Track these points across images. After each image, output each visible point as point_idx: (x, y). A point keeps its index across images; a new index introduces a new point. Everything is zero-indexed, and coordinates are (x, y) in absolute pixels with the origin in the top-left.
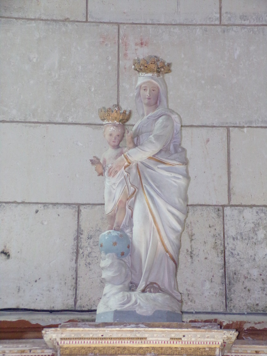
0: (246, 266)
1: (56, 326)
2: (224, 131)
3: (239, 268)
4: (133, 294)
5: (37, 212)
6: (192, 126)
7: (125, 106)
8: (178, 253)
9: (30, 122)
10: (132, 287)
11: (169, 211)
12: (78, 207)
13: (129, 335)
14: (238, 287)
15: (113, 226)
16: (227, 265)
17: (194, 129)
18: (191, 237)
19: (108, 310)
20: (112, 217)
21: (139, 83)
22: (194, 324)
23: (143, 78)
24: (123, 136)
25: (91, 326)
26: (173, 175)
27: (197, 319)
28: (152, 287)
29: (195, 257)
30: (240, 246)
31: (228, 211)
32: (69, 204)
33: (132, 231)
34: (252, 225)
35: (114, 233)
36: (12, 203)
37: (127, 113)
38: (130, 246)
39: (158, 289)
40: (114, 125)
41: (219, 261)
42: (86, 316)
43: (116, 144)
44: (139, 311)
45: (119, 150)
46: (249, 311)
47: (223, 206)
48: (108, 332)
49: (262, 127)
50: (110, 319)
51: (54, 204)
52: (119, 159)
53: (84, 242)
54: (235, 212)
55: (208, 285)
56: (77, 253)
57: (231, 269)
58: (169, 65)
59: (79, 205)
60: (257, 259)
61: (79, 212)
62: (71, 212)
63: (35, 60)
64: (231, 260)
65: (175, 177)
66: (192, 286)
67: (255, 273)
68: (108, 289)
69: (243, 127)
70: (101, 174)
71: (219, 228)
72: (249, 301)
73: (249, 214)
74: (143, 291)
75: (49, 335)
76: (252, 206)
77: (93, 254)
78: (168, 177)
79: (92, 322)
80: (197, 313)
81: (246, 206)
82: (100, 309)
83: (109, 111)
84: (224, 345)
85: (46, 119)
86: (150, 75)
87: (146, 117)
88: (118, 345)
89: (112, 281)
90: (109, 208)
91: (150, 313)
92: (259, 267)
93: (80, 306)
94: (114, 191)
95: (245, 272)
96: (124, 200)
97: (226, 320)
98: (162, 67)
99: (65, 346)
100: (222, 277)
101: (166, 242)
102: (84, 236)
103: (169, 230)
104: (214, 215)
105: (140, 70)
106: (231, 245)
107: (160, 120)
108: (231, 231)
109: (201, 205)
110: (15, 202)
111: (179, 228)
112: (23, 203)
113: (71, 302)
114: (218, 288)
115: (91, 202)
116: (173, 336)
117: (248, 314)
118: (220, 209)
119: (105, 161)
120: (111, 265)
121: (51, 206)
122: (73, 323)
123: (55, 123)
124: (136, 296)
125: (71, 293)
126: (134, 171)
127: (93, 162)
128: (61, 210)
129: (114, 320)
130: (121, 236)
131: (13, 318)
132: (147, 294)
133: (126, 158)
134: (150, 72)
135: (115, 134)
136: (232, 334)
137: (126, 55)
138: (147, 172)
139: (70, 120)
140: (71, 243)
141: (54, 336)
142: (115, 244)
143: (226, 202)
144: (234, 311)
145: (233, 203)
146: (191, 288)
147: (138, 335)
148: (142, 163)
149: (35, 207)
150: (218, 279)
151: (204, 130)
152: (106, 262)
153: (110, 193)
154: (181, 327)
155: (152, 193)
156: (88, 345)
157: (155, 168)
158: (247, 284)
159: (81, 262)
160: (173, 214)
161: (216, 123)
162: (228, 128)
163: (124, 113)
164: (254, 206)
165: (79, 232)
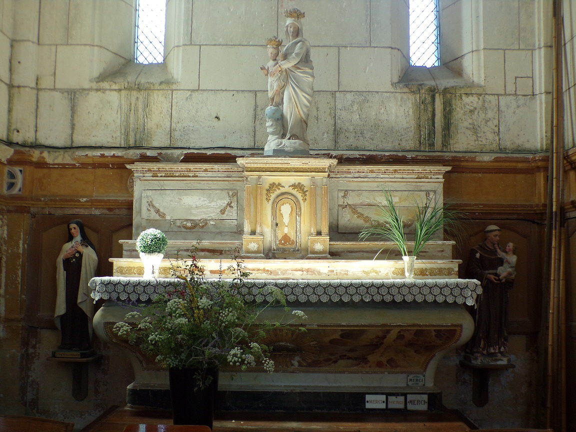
0: (347, 125)
1: (243, 157)
2: (336, 49)
3: (343, 125)
4: (283, 140)
5: (233, 95)
6: (319, 46)
7: (280, 38)
8: (308, 119)
9: (229, 45)
10: (283, 136)
11: (303, 96)
12: (255, 92)
13: (280, 162)
14: (342, 136)
15: (273, 104)
16: (336, 124)
17: (320, 48)
18: (317, 109)
19: (270, 149)
20: (273, 99)
21: (287, 24)
22: (317, 156)
23: (289, 21)
24: (278, 54)
25: (261, 157)
26: (305, 75)
27: (319, 153)
28: (293, 136)
29: (319, 120)
30: (344, 113)
31: (338, 94)
32: (251, 91)
33: (283, 106)
34: (351, 102)
35: (273, 108)
36: (220, 90)
37: (280, 40)
38: (282, 115)
39: (297, 138)
40: (274, 48)
41: (332, 122)
42: (260, 152)
43: (275, 58)
44: (286, 149)
45: (276, 62)
46: (347, 149)
47: (335, 92)
48: (269, 160)
49: (357, 47)
50: (271, 154)
51: (243, 91)
52: (276, 66)
53: (259, 112)
54: (342, 95)
55: (326, 135)
56: (255, 118)
57: (338, 126)
58: (304, 13)
59: (256, 91)
60: (353, 121)
61: (256, 95)
62: (252, 95)
63: (232, 10)
64: (338, 122)
65: (306, 77)
66: (317, 135)
67: (351, 128)
68: (270, 137)
69: (347, 47)
70: (267, 75)
71: (333, 104)
72: (347, 143)
73: (349, 96)
74: (289, 139)
75: (240, 161)
76: (351, 92)
77: (264, 119)
78: (303, 77)
79: (262, 156)
80: (319, 150)
81: (348, 91)
82: (266, 148)
83: (271, 40)
84: (330, 166)
85: (238, 43)
86: (293, 19)
87: (291, 43)
88: (275, 166)
89: (273, 134)
90: (270, 94)
91: (292, 150)
92: (353, 125)
93: (257, 146)
94: (273, 85)
95: (346, 128)
96: (279, 90)
97: (334, 153)
98: (300, 15)
99: (248, 166)
100: (333, 131)
101: (301, 113)
102: (259, 109)
103: (303, 107)
104: (330, 97)
105: (288, 17)
106: (339, 113)
107: (299, 44)
108: (339, 106)
109: (324, 91)
110: (222, 90)
111: (308, 104)
112: (226, 90)
113: (253, 144)
114: (332, 136)
115: (262, 90)
116: (304, 162)
117: (347, 150)
118: (333, 93)
119: (268, 68)
120: (272, 125)
121: (241, 92)
122: (252, 155)
123: (243, 45)
124: (285, 141)
125: (252, 139)
126: (284, 73)
127: (262, 69)
128: (246, 94)
129: (273, 154)
130: (277, 109)
131: (222, 152)
132: (291, 140)
133: (280, 67)
134: (293, 17)
135: (274, 53)
136: (335, 162)
137: (282, 6)
138: (291, 74)
139: (251, 43)
140: (252, 112)
141: (242, 162)
142: (274, 114)
143: (337, 90)
144: (339, 149)
145: (340, 90)
146: (317, 137)
147: (285, 162)
148: (288, 68)
149: (232, 93)
150: (331, 132)
151: (325, 49)
152: (269, 124)
153: (271, 86)
154: (308, 157)
155: (294, 86)
156: (260, 166)
157: (296, 72)
158: (346, 134)
159: (257, 123)
160: (305, 97)
161: (332, 44)
162: (339, 47)
163: (279, 41)
164: (352, 91)
165: (256, 106)
